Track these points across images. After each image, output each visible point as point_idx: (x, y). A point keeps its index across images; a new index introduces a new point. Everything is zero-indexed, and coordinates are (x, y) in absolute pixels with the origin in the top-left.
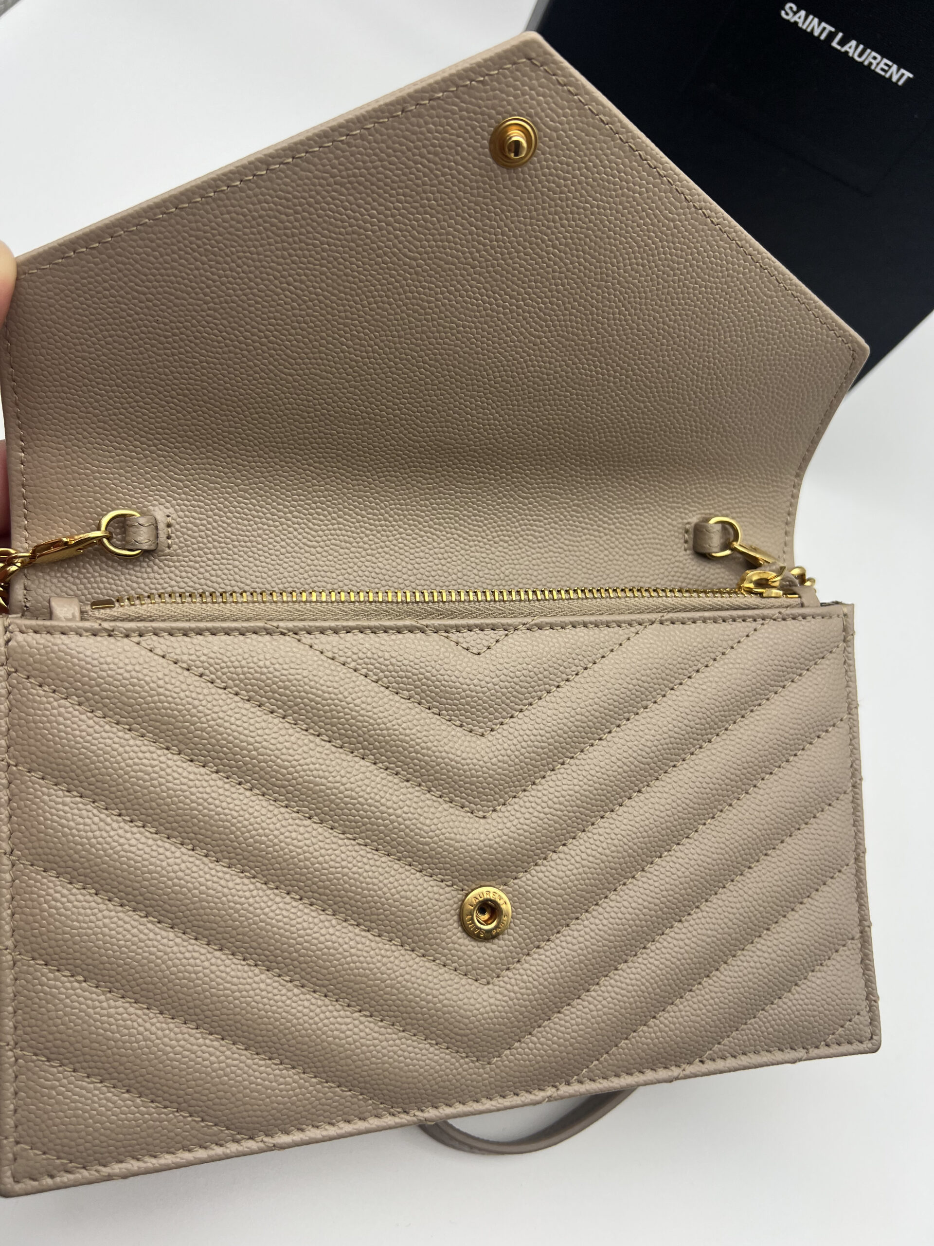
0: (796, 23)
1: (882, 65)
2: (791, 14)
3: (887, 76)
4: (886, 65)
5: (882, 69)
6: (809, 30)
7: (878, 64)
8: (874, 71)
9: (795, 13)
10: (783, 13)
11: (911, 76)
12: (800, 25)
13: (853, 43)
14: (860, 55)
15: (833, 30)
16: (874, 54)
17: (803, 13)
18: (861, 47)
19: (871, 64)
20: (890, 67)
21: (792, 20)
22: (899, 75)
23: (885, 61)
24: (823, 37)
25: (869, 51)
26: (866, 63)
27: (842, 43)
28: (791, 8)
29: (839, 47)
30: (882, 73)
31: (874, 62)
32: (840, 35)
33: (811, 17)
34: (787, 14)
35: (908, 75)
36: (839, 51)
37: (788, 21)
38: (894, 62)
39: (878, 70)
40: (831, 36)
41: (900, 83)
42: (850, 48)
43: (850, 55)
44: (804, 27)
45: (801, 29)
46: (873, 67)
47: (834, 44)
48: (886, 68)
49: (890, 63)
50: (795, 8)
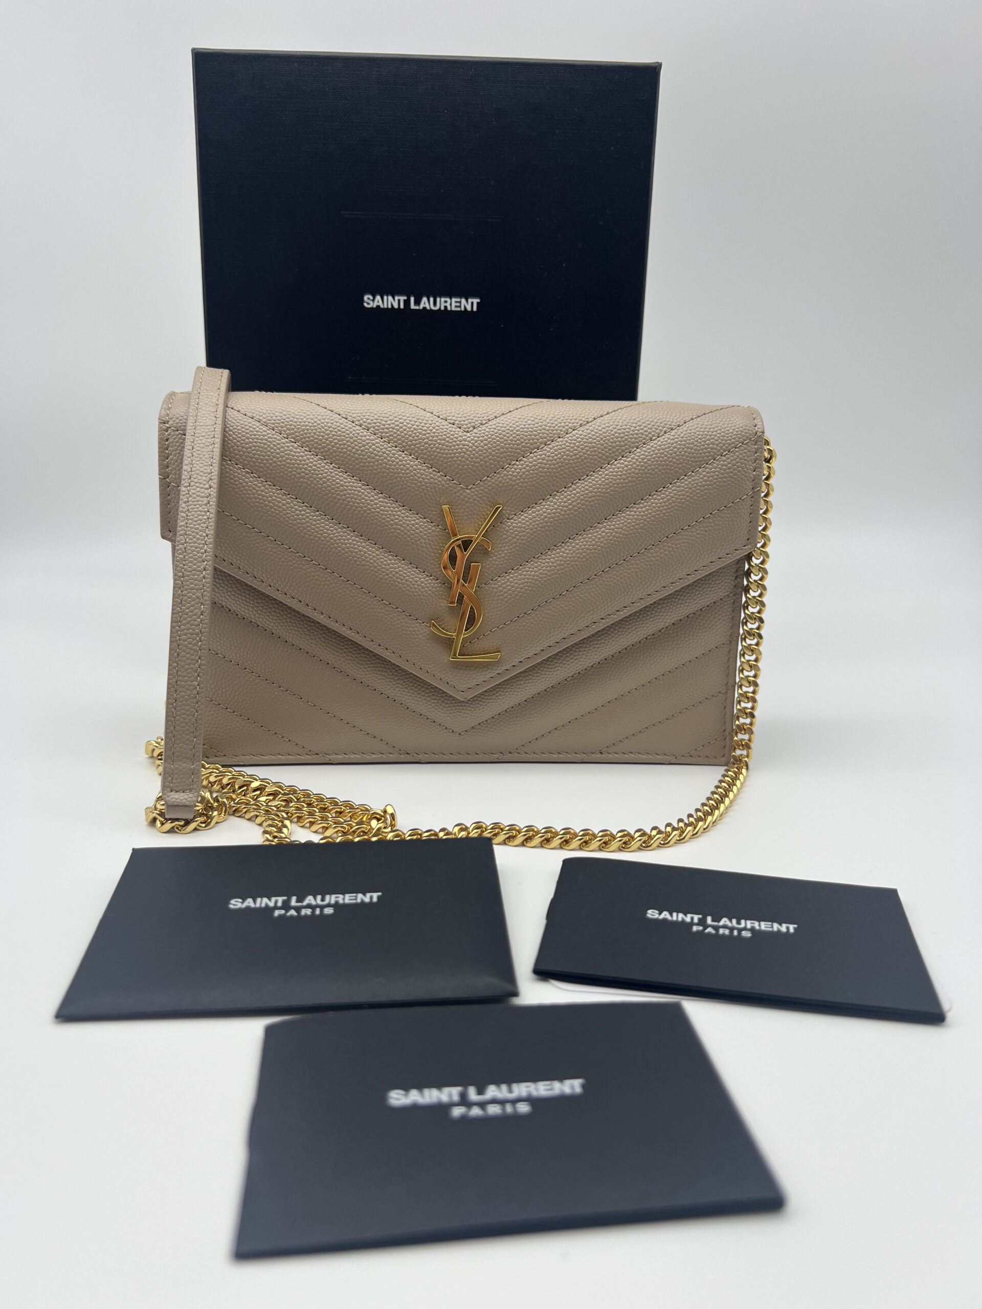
0: (378, 307)
1: (454, 304)
2: (371, 302)
3: (463, 309)
4: (456, 302)
5: (456, 307)
6: (390, 306)
7: (451, 304)
8: (451, 311)
9: (373, 300)
10: (365, 305)
11: (478, 300)
12: (382, 306)
13: (425, 299)
14: (435, 304)
15: (405, 298)
16: (443, 300)
17: (378, 298)
18: (432, 299)
19: (446, 307)
20: (460, 302)
21: (375, 306)
22: (470, 304)
23: (454, 300)
24: (402, 306)
25: (438, 299)
26: (442, 308)
27: (417, 302)
28: (369, 299)
29: (417, 308)
30: (458, 309)
31: (448, 305)
32: (412, 299)
33: (385, 298)
34: (368, 304)
35: (476, 301)
36: (419, 310)
37: (372, 308)
38: (461, 298)
39: (454, 309)
40: (407, 303)
41: (475, 309)
42: (425, 303)
43: (428, 308)
44: (386, 306)
45: (384, 309)
46: (449, 308)
47: (413, 306)
48: (458, 304)
49: (458, 300)
50: (371, 297)
